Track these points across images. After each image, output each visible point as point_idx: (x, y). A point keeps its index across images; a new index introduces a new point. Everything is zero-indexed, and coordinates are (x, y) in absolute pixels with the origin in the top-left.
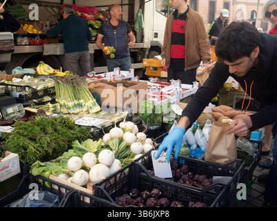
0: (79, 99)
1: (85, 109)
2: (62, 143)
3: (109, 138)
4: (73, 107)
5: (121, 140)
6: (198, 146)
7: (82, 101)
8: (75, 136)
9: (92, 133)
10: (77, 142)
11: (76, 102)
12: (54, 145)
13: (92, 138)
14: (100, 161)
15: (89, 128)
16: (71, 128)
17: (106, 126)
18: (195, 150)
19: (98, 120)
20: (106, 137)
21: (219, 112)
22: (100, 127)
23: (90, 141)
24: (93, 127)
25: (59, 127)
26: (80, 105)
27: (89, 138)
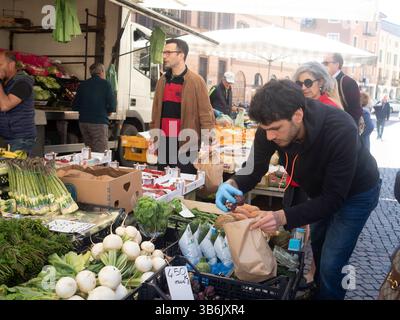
0: (45, 193)
1: (54, 208)
2: (37, 258)
3: (101, 250)
4: (37, 205)
5: (120, 253)
6: (219, 260)
7: (50, 196)
8: (53, 247)
9: (73, 243)
10: (56, 256)
11: (41, 197)
12: (26, 261)
13: (75, 251)
14: (101, 282)
15: (69, 235)
16: (44, 236)
17: (92, 233)
18: (216, 265)
19: (78, 224)
20: (97, 248)
21: (242, 213)
22: (83, 234)
23: (72, 255)
24: (76, 234)
25: (29, 235)
26: (48, 202)
27: (71, 250)
